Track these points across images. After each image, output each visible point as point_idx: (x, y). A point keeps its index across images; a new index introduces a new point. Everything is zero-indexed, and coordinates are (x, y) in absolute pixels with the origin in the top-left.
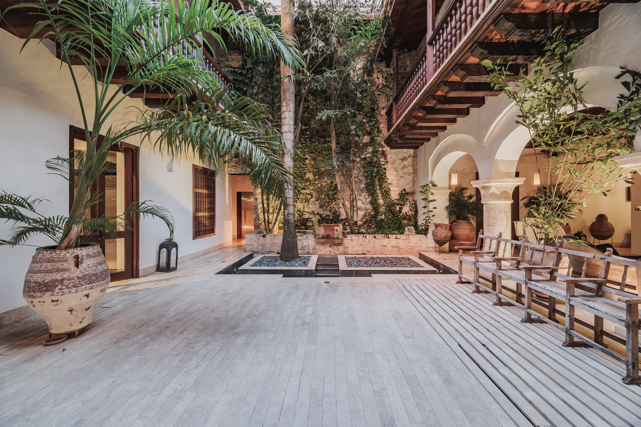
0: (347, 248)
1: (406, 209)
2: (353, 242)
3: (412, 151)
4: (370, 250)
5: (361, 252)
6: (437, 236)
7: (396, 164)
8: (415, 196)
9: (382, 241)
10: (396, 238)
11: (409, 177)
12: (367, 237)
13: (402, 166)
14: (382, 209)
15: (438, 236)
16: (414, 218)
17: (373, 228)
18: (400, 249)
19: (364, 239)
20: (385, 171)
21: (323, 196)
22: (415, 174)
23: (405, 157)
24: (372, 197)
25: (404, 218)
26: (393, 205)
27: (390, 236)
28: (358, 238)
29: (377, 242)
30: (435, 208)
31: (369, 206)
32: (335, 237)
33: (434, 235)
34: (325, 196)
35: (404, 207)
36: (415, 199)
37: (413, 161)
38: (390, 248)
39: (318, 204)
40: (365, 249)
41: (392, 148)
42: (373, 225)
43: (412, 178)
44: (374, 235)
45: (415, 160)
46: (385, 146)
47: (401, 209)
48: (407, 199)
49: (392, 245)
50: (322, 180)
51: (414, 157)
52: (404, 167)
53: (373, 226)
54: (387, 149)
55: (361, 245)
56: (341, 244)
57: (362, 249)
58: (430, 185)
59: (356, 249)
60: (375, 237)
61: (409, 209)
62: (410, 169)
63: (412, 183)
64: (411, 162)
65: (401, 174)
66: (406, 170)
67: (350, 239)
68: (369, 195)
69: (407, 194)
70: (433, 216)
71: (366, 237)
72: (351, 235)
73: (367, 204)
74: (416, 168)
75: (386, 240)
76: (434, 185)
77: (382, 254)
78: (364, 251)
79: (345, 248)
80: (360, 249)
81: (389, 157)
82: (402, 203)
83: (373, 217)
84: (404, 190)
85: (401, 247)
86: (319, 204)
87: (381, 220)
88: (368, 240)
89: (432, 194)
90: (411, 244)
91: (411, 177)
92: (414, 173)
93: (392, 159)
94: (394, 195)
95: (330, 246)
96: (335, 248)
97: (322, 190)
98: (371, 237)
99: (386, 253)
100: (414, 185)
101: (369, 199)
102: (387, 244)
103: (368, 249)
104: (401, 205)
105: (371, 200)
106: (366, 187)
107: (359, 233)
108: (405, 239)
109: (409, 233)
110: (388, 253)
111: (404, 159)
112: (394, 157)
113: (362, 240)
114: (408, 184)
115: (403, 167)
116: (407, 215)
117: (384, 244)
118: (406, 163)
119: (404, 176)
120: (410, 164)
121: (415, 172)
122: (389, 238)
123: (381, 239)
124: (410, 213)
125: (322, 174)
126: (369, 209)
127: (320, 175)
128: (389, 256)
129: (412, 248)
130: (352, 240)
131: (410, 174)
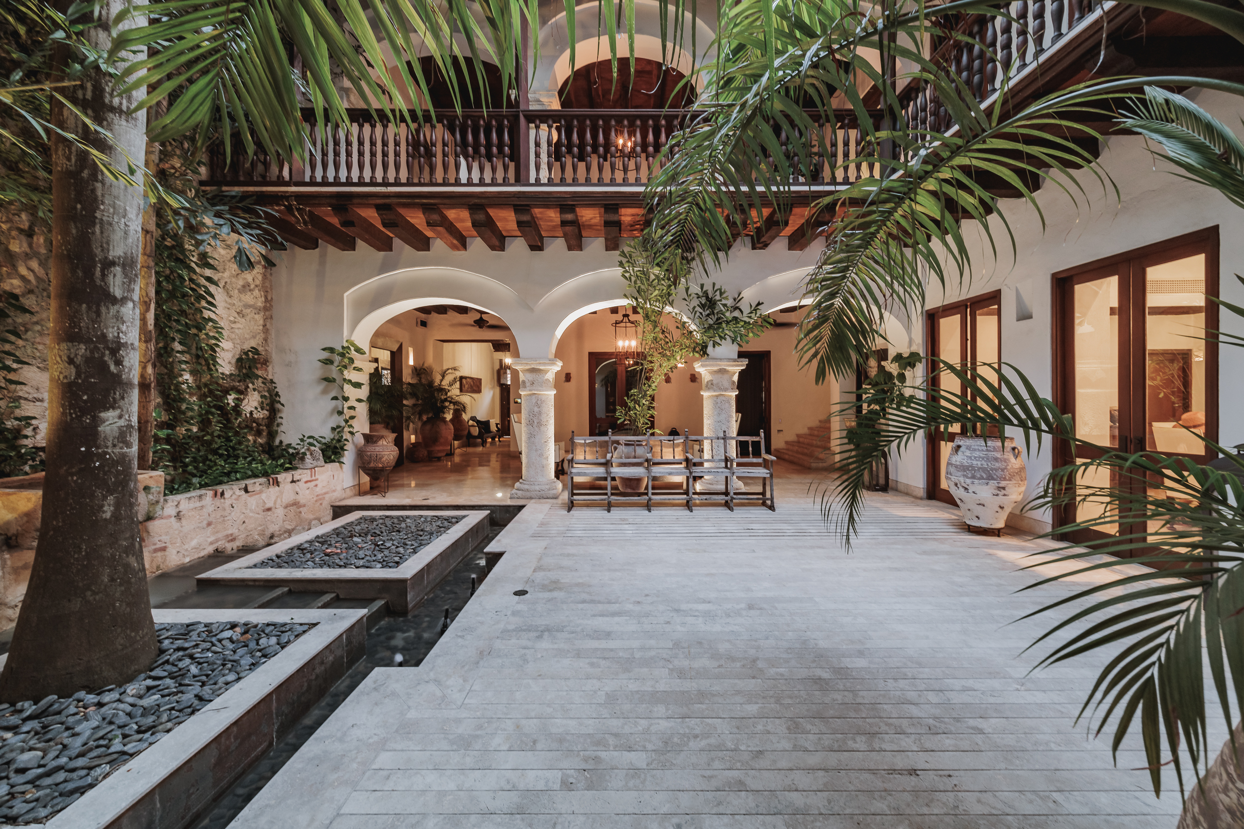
0: (164, 549)
1: (252, 404)
2: (184, 521)
3: (262, 250)
4: (237, 532)
5: (211, 549)
7: (226, 274)
8: (270, 368)
9: (264, 496)
10: (293, 482)
11: (257, 316)
12: (227, 495)
13: (241, 282)
14: (190, 404)
16: (267, 426)
18: (301, 507)
19: (218, 501)
22: (267, 313)
25: (248, 429)
26: (222, 390)
27: (280, 478)
28: (198, 504)
29: (252, 501)
30: (359, 401)
35: (247, 398)
36: (272, 378)
37: (265, 277)
38: (280, 512)
40: (220, 535)
43: (261, 322)
44: (242, 484)
45: (268, 275)
47: (239, 402)
49: (285, 500)
51: (266, 267)
52: (246, 288)
55: (209, 524)
57: (212, 539)
58: (352, 349)
59: (194, 543)
60: (246, 490)
61: (257, 404)
62: (256, 298)
63: (262, 335)
64: (260, 277)
65: (238, 306)
66: (248, 298)
67: (174, 510)
70: (352, 418)
71: (222, 494)
72: (177, 498)
74: (269, 298)
75: (273, 490)
76: (359, 351)
77: (264, 536)
78: (217, 541)
79: (156, 551)
80: (206, 541)
82: (242, 388)
84: (254, 350)
85: (302, 502)
88: (228, 502)
89: (358, 370)
90: (319, 490)
91: (259, 319)
92: (265, 309)
94: (226, 363)
98: (238, 492)
99: (271, 529)
100: (266, 340)
102: (275, 503)
103: (230, 532)
104: (240, 392)
108: (309, 479)
109: (315, 463)
110: (277, 528)
113: (211, 509)
114: (254, 337)
115: (244, 286)
116: (254, 420)
117: (268, 506)
118: (249, 277)
119: (245, 311)
120: (258, 282)
121: (268, 308)
122: (278, 484)
123: (261, 492)
124: (260, 415)
129: (320, 498)
130: (178, 516)
131: (258, 310)
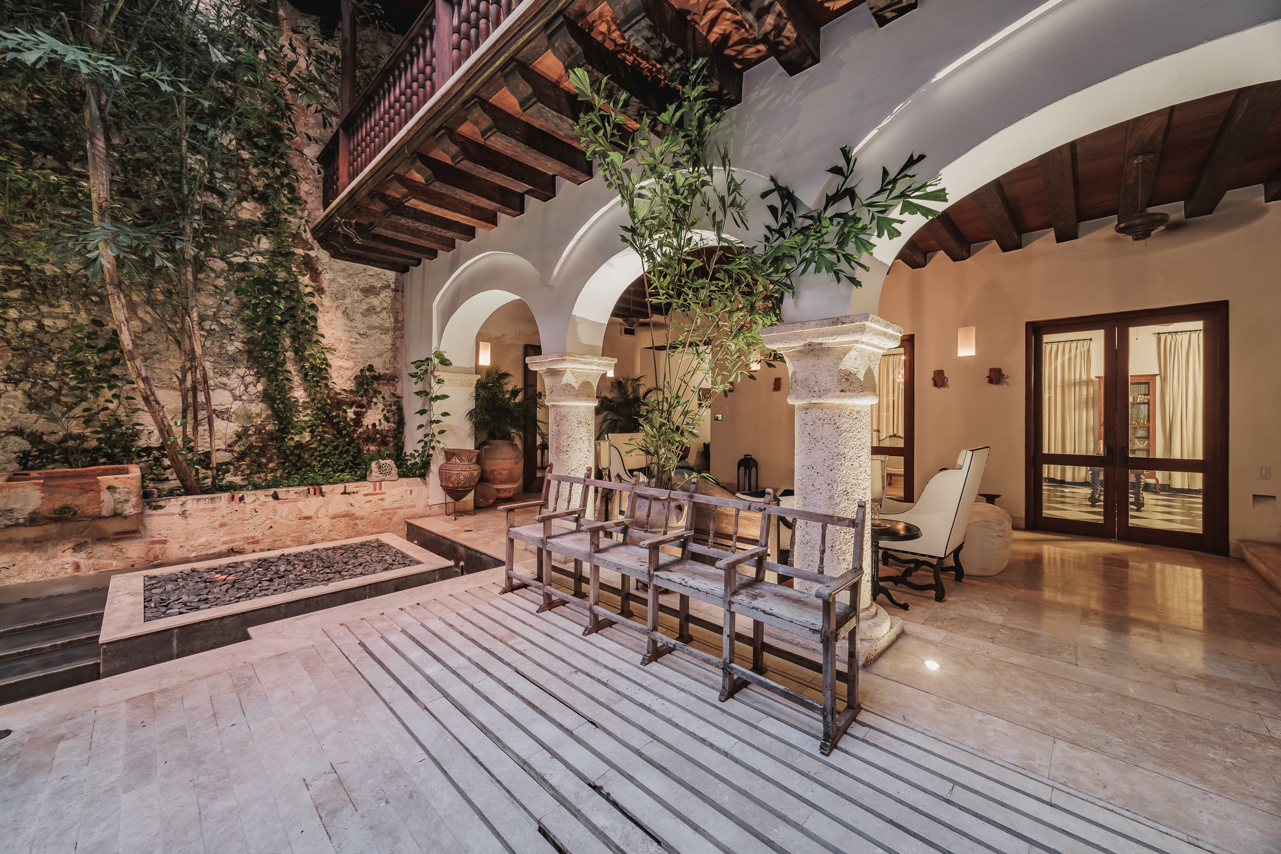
0: (164, 542)
1: (374, 417)
2: (190, 520)
3: (391, 275)
4: (258, 535)
5: (224, 548)
6: (450, 478)
7: (348, 301)
8: (399, 385)
9: (300, 505)
10: (345, 493)
11: (383, 337)
12: (247, 500)
13: (365, 307)
14: (304, 417)
15: (453, 479)
16: (394, 437)
17: (273, 470)
18: (357, 519)
19: (236, 505)
20: (312, 313)
21: (51, 368)
22: (397, 333)
23: (374, 287)
24: (270, 380)
25: (369, 439)
26: (339, 404)
27: (325, 488)
28: (210, 506)
29: (283, 509)
30: (445, 414)
31: (258, 408)
32: (104, 513)
33: (443, 475)
34: (59, 366)
35: (370, 412)
36: (398, 393)
37: (394, 300)
38: (326, 522)
39: (19, 393)
40: (237, 537)
41: (336, 254)
42: (270, 460)
43: (390, 341)
44: (271, 491)
45: (399, 298)
46: (316, 245)
47: (359, 416)
48: (378, 392)
49: (332, 510)
50: (44, 309)
51: (396, 290)
52: (371, 310)
53: (271, 465)
54: (321, 255)
55: (223, 525)
56: (136, 531)
57: (227, 538)
58: (436, 361)
59: (202, 540)
60: (276, 497)
61: (381, 417)
62: (386, 320)
63: (390, 354)
64: (389, 301)
65: (362, 328)
66: (375, 320)
67: (178, 510)
68: (258, 376)
69: (378, 378)
70: (441, 432)
71: (242, 499)
72: (183, 498)
73: (252, 401)
74: (400, 318)
75: (314, 501)
76: (444, 362)
77: (300, 543)
78: (232, 541)
79: (153, 543)
80: (219, 541)
81: (326, 277)
82: (365, 402)
83: (272, 439)
84: (371, 368)
85: (358, 512)
86: (27, 394)
87: (299, 445)
88: (249, 507)
89: (440, 381)
90: (386, 504)
91: (388, 339)
92: (395, 329)
93: (335, 285)
94: (341, 379)
95: (78, 548)
96: (103, 550)
97: (42, 344)
98: (263, 498)
99: (311, 537)
100: (395, 358)
101: (260, 387)
102: (317, 512)
103: (251, 534)
104: (361, 406)
105: (265, 390)
106: (249, 352)
107: (216, 488)
108: (371, 491)
109: (382, 477)
110: (319, 537)
111: (369, 291)
112: (342, 281)
113: (226, 511)
114: (380, 355)
115: (368, 310)
116: (378, 432)
117: (306, 514)
118: (375, 301)
119: (369, 333)
120: (386, 305)
121: (399, 328)
122: (322, 494)
123: (296, 500)
124: (385, 426)
125: (44, 288)
126: (258, 415)
127: (31, 288)
128: (320, 546)
129: (389, 513)
130: (184, 514)
131: (386, 331)
